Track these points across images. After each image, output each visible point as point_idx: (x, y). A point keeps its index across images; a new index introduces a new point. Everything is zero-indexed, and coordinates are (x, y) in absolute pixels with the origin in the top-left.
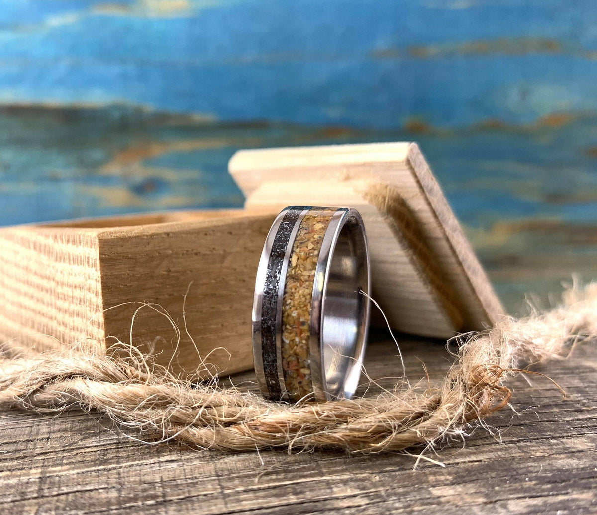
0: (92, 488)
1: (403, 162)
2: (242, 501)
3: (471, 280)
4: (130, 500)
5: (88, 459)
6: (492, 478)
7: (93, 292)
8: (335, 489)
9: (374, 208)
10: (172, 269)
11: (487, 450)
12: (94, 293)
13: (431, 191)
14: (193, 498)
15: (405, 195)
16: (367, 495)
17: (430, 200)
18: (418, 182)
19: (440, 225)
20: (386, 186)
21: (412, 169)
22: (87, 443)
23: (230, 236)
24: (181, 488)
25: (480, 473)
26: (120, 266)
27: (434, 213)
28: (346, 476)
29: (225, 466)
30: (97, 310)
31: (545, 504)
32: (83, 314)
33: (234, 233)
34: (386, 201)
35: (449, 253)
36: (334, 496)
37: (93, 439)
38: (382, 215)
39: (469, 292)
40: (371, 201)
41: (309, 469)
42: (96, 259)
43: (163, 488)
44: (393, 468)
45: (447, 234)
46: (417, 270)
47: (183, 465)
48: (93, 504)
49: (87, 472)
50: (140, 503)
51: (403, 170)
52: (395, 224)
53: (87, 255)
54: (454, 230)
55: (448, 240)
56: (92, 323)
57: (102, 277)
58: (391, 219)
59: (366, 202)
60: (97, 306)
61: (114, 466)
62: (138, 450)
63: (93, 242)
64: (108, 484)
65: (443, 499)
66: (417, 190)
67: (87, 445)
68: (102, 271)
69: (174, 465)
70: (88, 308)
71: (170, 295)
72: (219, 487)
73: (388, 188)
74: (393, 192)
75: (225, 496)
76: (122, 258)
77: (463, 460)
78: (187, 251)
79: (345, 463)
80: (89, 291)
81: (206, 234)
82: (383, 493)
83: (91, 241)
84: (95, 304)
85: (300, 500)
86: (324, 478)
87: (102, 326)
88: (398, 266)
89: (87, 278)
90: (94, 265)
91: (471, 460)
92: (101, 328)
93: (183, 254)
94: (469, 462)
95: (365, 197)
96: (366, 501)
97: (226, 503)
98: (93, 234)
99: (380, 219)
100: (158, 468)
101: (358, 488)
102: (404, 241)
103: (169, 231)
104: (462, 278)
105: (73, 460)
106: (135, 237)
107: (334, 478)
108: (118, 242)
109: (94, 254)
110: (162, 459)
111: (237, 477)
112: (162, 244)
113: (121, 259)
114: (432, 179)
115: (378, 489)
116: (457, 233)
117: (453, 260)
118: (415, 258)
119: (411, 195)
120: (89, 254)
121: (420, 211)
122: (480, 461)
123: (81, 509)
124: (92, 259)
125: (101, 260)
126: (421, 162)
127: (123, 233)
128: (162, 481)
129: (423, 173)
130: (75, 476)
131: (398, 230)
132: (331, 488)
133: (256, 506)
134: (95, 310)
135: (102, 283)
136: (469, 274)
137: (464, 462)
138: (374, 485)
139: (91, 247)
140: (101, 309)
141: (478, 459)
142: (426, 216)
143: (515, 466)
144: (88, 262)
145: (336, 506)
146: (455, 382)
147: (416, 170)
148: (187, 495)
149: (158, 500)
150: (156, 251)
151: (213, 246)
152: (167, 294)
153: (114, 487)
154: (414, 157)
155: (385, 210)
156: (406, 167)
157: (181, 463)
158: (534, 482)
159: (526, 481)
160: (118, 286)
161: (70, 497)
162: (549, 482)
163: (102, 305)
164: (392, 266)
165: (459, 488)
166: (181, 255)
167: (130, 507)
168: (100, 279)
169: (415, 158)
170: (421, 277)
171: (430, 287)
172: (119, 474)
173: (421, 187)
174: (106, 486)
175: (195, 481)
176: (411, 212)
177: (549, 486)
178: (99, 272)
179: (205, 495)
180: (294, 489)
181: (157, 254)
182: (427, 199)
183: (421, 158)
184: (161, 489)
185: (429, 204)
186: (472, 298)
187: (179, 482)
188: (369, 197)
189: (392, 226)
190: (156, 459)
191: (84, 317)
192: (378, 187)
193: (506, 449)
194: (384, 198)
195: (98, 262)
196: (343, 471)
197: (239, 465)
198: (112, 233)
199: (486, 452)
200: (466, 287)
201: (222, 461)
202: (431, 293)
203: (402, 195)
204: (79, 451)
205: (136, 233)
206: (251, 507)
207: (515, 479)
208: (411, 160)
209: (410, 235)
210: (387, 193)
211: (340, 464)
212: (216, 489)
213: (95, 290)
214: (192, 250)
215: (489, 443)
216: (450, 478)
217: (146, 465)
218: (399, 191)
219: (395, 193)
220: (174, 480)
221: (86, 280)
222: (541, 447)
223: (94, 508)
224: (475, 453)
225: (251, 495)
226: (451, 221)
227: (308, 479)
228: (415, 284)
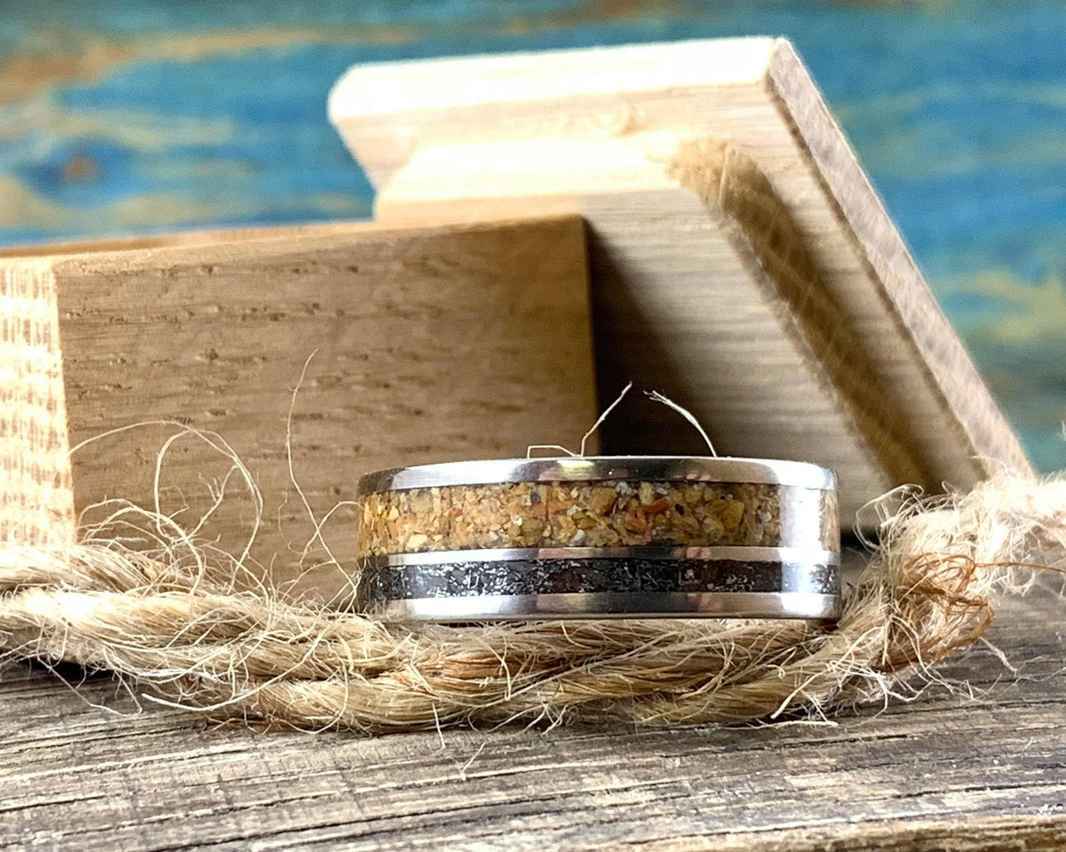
0: (71, 798)
1: (757, 84)
2: (394, 802)
3: (937, 378)
4: (159, 811)
5: (50, 756)
6: (921, 760)
7: (40, 403)
8: (587, 781)
9: (692, 198)
10: (221, 352)
11: (923, 718)
12: (45, 405)
13: (826, 155)
14: (292, 803)
15: (769, 167)
16: (653, 788)
17: (826, 177)
18: (795, 132)
19: (852, 237)
20: (723, 147)
21: (778, 100)
22: (36, 733)
23: (353, 275)
24: (262, 788)
25: (896, 754)
26: (103, 342)
27: (836, 207)
28: (611, 761)
29: (355, 754)
30: (52, 442)
31: (1021, 798)
32: (13, 459)
33: (362, 267)
34: (723, 181)
35: (879, 308)
36: (583, 790)
37: (50, 726)
38: (713, 214)
39: (933, 407)
40: (685, 181)
41: (534, 753)
42: (49, 324)
43: (226, 791)
44: (714, 748)
45: (871, 259)
46: (804, 352)
47: (262, 757)
48: (80, 820)
49: (51, 775)
50: (181, 815)
51: (762, 103)
52: (746, 238)
53: (23, 319)
54: (889, 252)
55: (873, 275)
56: (39, 476)
57: (66, 367)
58: (735, 225)
59: (675, 184)
60: (53, 434)
61: (112, 764)
62: (157, 738)
63: (40, 286)
64: (106, 791)
65: (809, 792)
66: (794, 151)
67: (39, 736)
68: (66, 353)
69: (244, 757)
70: (27, 443)
71: (216, 413)
72: (344, 784)
73: (728, 150)
74: (740, 161)
75: (357, 797)
76: (108, 321)
77: (865, 735)
78: (254, 310)
79: (611, 742)
80: (30, 401)
81: (297, 271)
82: (687, 784)
83: (35, 282)
84: (47, 431)
85: (513, 798)
86: (563, 765)
87: (67, 480)
88: (757, 345)
89: (24, 370)
90: (46, 338)
91: (883, 734)
92: (62, 485)
93: (244, 317)
94: (879, 738)
95: (670, 172)
96: (651, 796)
97: (361, 807)
98: (41, 267)
99: (709, 226)
100: (209, 763)
101: (636, 777)
102: (768, 277)
103: (211, 262)
104: (911, 370)
105: (14, 760)
106: (137, 274)
107: (585, 764)
108: (100, 285)
109: (46, 312)
110: (213, 749)
111: (382, 769)
112: (197, 292)
113: (105, 325)
114: (831, 126)
115: (678, 779)
116: (897, 257)
117: (887, 325)
118: (795, 321)
119: (782, 164)
120: (29, 313)
121: (805, 204)
122: (904, 736)
123: (57, 830)
124: (37, 324)
125: (63, 324)
126: (800, 84)
127: (110, 265)
128: (220, 781)
129: (806, 112)
130: (29, 783)
131: (751, 249)
132: (579, 779)
133: (424, 809)
134: (45, 444)
135: (65, 378)
136: (931, 359)
137: (869, 739)
138: (670, 773)
139: (35, 296)
140: (64, 441)
141: (901, 733)
142: (816, 216)
143: (977, 742)
144: (27, 333)
145: (587, 804)
146: (867, 589)
147: (791, 103)
148: (277, 798)
149: (219, 808)
150: (184, 307)
151: (316, 300)
152: (211, 412)
153: (118, 795)
154: (783, 72)
155: (720, 203)
156: (766, 97)
157: (258, 754)
158: (1009, 767)
159: (994, 765)
160: (101, 388)
161: (27, 814)
162: (1040, 767)
163: (65, 431)
164: (746, 346)
165: (846, 776)
166: (239, 320)
167: (161, 821)
168: (59, 369)
169: (786, 75)
170: (813, 369)
171: (835, 395)
172: (125, 775)
173: (802, 144)
174: (102, 794)
175: (292, 778)
176: (784, 209)
177: (1040, 771)
178: (58, 353)
179: (315, 797)
180: (503, 782)
181: (187, 315)
182: (817, 174)
183: (802, 72)
184: (221, 792)
185: (825, 187)
186: (941, 422)
187: (257, 781)
188: (680, 172)
189: (737, 243)
190: (202, 751)
191: (15, 465)
192: (704, 148)
193: (966, 718)
194: (718, 173)
195: (55, 331)
196: (606, 753)
197: (385, 752)
198: (85, 264)
199: (921, 722)
200: (925, 396)
201: (345, 747)
202: (839, 409)
203: (760, 166)
204: (23, 747)
205: (136, 265)
206: (414, 810)
207: (970, 762)
208: (776, 80)
209: (783, 264)
210: (725, 162)
211: (601, 744)
212: (338, 787)
213: (46, 398)
214: (265, 309)
215: (931, 708)
216: (833, 761)
217: (182, 759)
218: (753, 155)
219: (744, 161)
220: (248, 779)
221: (21, 375)
222: (1045, 715)
223: (83, 826)
224: (895, 725)
225: (412, 793)
226: (881, 228)
227: (532, 768)
228: (801, 388)
